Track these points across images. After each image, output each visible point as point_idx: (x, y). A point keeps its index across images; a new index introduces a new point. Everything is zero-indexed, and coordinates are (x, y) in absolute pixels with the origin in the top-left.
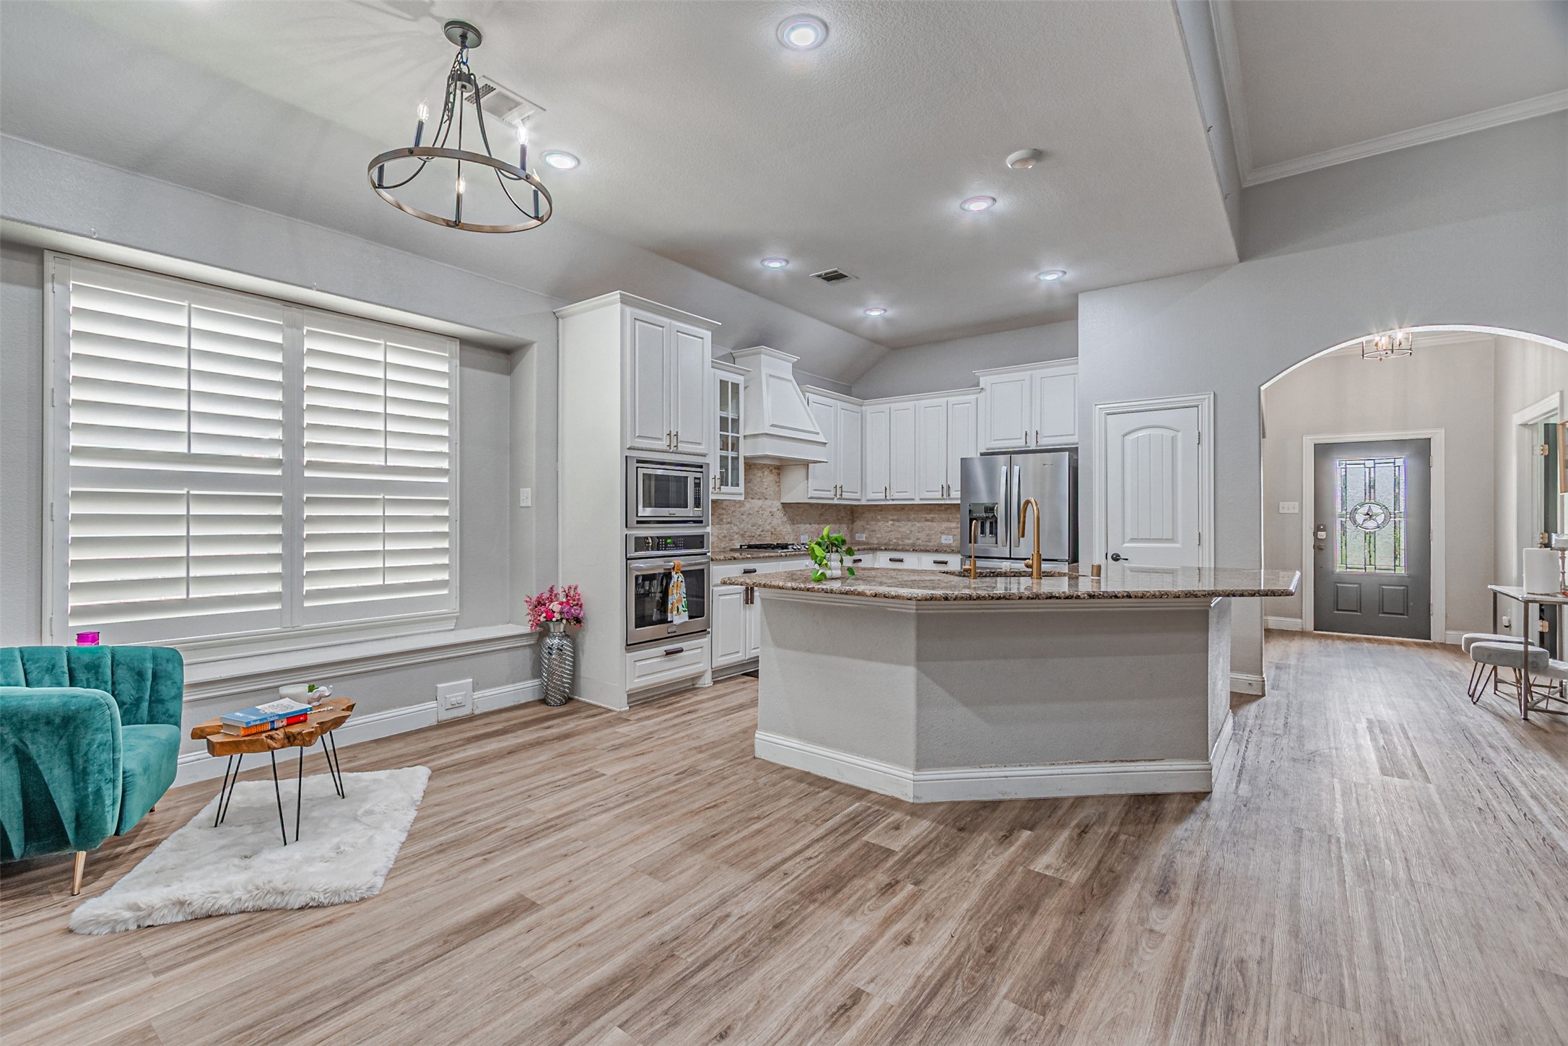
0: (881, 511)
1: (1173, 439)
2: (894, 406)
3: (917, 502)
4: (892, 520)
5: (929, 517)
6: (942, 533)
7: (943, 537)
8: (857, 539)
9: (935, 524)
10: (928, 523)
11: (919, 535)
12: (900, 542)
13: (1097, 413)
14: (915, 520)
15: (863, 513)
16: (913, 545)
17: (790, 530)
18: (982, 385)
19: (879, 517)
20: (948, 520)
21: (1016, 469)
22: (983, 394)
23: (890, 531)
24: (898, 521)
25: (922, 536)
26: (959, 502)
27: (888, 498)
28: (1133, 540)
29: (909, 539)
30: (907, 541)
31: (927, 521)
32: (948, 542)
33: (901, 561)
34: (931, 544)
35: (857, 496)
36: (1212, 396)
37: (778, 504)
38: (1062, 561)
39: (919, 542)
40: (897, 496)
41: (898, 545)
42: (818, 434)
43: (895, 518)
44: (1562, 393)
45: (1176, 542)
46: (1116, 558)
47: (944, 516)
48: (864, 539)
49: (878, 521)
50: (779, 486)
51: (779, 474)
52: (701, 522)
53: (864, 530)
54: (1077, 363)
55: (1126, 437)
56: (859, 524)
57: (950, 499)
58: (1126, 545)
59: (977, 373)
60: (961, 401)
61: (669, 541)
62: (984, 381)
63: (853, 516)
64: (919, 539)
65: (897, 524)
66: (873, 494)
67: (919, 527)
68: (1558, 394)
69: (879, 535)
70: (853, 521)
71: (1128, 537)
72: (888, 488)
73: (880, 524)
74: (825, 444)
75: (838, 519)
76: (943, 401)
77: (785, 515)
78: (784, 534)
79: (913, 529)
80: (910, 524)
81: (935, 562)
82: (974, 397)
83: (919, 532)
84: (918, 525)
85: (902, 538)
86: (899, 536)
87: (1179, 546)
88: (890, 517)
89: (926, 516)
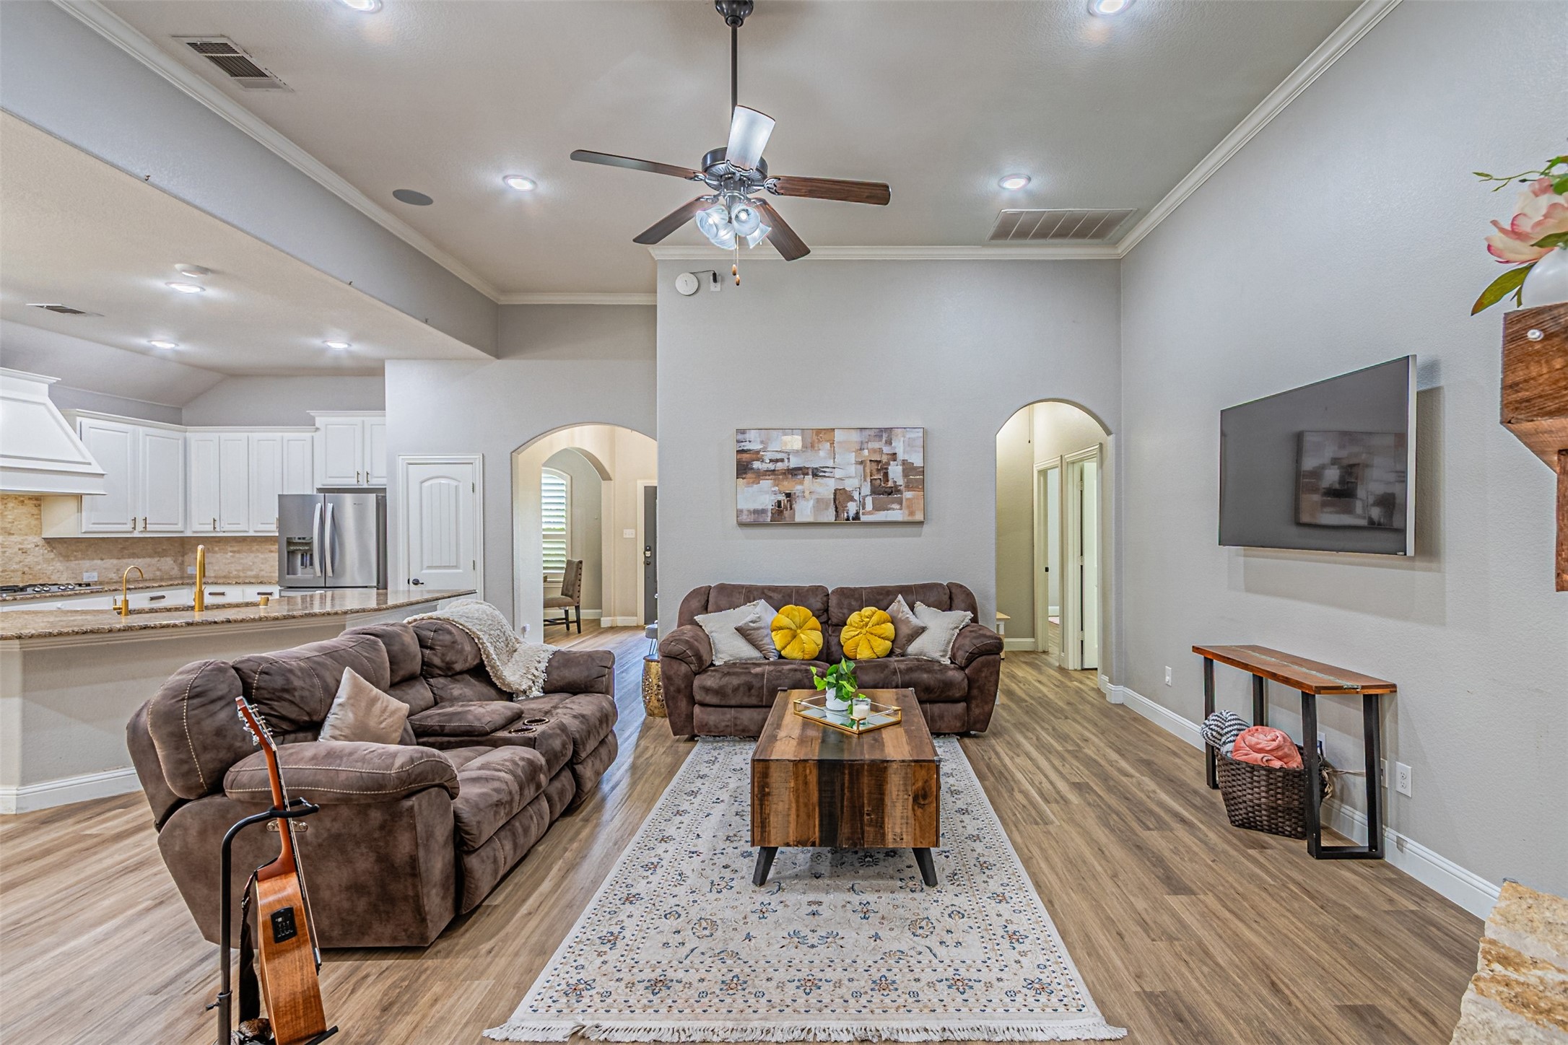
1: (456, 487)
2: (224, 436)
3: (252, 534)
11: (263, 566)
12: (241, 574)
13: (401, 462)
16: (256, 577)
17: (58, 568)
18: (317, 425)
19: (217, 549)
21: (330, 506)
22: (318, 433)
23: (229, 563)
24: (239, 552)
26: (277, 534)
27: (218, 529)
28: (429, 567)
29: (252, 570)
30: (249, 573)
35: (179, 527)
36: (481, 456)
37: (37, 539)
38: (371, 587)
39: (263, 573)
40: (227, 528)
41: (239, 577)
42: (90, 464)
43: (235, 549)
45: (459, 568)
46: (416, 583)
49: (215, 552)
50: (39, 521)
51: (39, 506)
54: (385, 416)
55: (422, 484)
56: (192, 556)
58: (424, 571)
59: (312, 413)
60: (296, 438)
62: (320, 421)
63: (183, 548)
64: (263, 570)
65: (237, 555)
66: (199, 525)
67: (262, 559)
69: (216, 568)
71: (426, 564)
72: (217, 520)
73: (218, 555)
74: (103, 475)
77: (51, 551)
78: (49, 573)
79: (256, 560)
80: (252, 555)
82: (308, 435)
83: (262, 563)
84: (262, 556)
85: (243, 570)
86: (240, 568)
87: (461, 571)
88: (230, 549)
89: (271, 547)
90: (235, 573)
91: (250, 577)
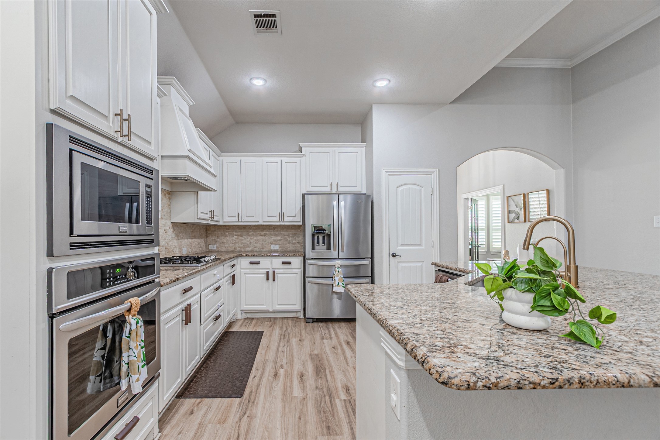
0: (228, 229)
1: (420, 191)
2: (244, 159)
3: (261, 223)
4: (236, 235)
5: (263, 233)
6: (272, 243)
7: (272, 245)
8: (210, 248)
9: (267, 238)
10: (262, 237)
11: (256, 245)
12: (243, 250)
13: (384, 174)
14: (253, 235)
15: (215, 231)
16: (252, 251)
17: (176, 244)
18: (304, 152)
19: (227, 234)
20: (276, 235)
21: (342, 203)
22: (304, 158)
23: (235, 243)
24: (241, 236)
25: (258, 245)
27: (240, 220)
28: (402, 245)
29: (249, 247)
30: (248, 249)
31: (261, 235)
32: (275, 249)
33: (258, 263)
34: (264, 250)
36: (438, 170)
37: (170, 223)
40: (246, 219)
43: (239, 234)
44: (504, 186)
46: (394, 255)
47: (272, 232)
48: (215, 248)
49: (226, 236)
50: (170, 208)
51: (170, 199)
52: (151, 241)
53: (215, 242)
55: (398, 189)
56: (211, 238)
57: (284, 222)
58: (398, 248)
59: (301, 144)
60: (291, 161)
61: (118, 270)
62: (305, 150)
65: (240, 238)
66: (228, 218)
67: (256, 240)
68: (502, 186)
70: (207, 236)
72: (240, 214)
73: (228, 238)
74: (215, 176)
75: (200, 235)
76: (278, 159)
77: (173, 232)
79: (252, 241)
80: (249, 238)
81: (283, 263)
82: (298, 159)
83: (256, 243)
84: (255, 238)
85: (244, 247)
86: (242, 246)
87: (423, 247)
88: (235, 234)
89: (261, 232)
90: (238, 249)
91: (248, 252)
